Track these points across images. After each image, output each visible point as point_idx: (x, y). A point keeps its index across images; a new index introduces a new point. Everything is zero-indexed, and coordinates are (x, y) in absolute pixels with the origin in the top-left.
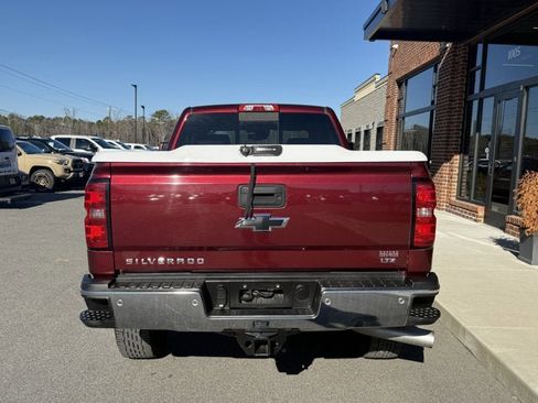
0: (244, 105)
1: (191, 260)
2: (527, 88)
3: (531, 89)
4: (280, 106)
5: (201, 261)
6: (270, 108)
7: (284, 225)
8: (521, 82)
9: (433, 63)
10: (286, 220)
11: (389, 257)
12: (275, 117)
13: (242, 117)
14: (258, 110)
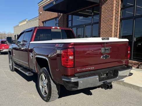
1: (91, 68)
2: (85, 26)
3: (86, 26)
6: (59, 28)
8: (84, 24)
9: (56, 18)
11: (124, 62)
13: (52, 30)
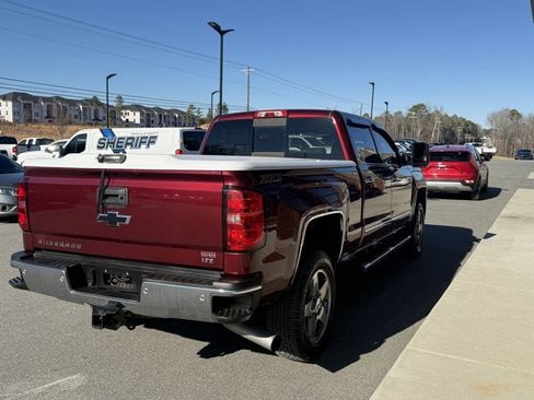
0: (257, 112)
4: (289, 112)
5: (79, 247)
6: (280, 114)
7: (127, 222)
10: (128, 217)
11: (209, 257)
12: (283, 123)
13: (256, 123)
14: (270, 116)
